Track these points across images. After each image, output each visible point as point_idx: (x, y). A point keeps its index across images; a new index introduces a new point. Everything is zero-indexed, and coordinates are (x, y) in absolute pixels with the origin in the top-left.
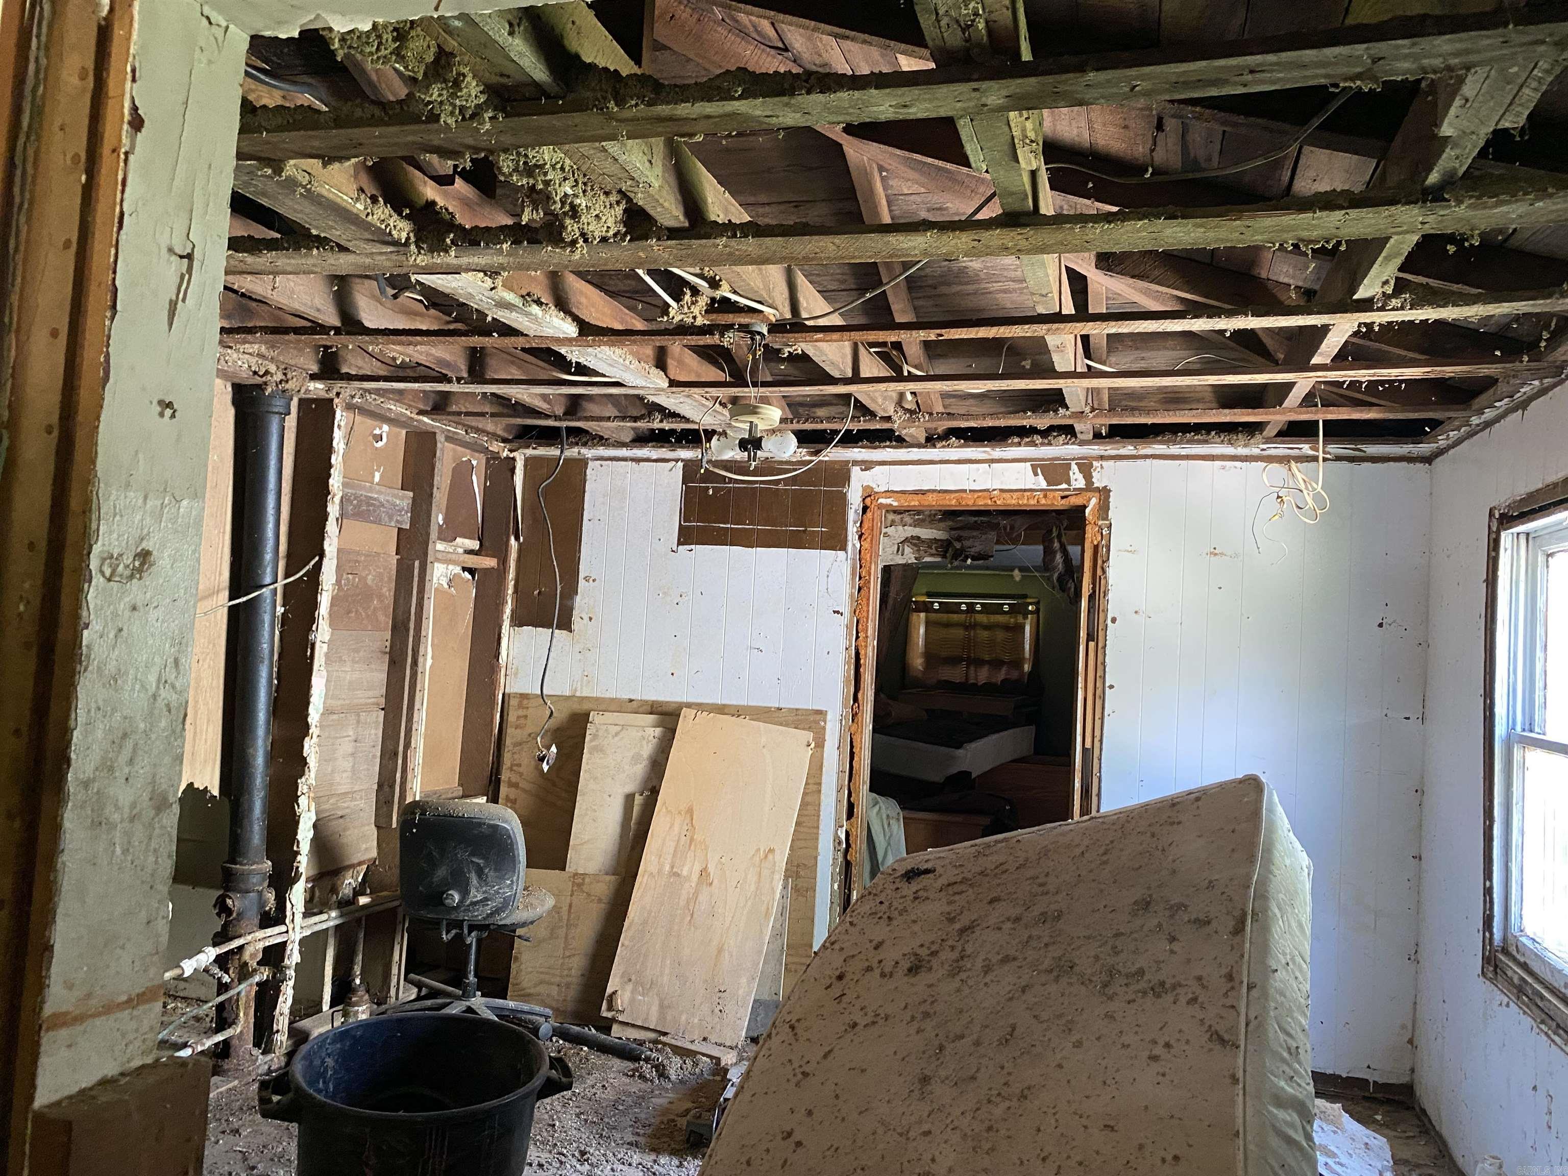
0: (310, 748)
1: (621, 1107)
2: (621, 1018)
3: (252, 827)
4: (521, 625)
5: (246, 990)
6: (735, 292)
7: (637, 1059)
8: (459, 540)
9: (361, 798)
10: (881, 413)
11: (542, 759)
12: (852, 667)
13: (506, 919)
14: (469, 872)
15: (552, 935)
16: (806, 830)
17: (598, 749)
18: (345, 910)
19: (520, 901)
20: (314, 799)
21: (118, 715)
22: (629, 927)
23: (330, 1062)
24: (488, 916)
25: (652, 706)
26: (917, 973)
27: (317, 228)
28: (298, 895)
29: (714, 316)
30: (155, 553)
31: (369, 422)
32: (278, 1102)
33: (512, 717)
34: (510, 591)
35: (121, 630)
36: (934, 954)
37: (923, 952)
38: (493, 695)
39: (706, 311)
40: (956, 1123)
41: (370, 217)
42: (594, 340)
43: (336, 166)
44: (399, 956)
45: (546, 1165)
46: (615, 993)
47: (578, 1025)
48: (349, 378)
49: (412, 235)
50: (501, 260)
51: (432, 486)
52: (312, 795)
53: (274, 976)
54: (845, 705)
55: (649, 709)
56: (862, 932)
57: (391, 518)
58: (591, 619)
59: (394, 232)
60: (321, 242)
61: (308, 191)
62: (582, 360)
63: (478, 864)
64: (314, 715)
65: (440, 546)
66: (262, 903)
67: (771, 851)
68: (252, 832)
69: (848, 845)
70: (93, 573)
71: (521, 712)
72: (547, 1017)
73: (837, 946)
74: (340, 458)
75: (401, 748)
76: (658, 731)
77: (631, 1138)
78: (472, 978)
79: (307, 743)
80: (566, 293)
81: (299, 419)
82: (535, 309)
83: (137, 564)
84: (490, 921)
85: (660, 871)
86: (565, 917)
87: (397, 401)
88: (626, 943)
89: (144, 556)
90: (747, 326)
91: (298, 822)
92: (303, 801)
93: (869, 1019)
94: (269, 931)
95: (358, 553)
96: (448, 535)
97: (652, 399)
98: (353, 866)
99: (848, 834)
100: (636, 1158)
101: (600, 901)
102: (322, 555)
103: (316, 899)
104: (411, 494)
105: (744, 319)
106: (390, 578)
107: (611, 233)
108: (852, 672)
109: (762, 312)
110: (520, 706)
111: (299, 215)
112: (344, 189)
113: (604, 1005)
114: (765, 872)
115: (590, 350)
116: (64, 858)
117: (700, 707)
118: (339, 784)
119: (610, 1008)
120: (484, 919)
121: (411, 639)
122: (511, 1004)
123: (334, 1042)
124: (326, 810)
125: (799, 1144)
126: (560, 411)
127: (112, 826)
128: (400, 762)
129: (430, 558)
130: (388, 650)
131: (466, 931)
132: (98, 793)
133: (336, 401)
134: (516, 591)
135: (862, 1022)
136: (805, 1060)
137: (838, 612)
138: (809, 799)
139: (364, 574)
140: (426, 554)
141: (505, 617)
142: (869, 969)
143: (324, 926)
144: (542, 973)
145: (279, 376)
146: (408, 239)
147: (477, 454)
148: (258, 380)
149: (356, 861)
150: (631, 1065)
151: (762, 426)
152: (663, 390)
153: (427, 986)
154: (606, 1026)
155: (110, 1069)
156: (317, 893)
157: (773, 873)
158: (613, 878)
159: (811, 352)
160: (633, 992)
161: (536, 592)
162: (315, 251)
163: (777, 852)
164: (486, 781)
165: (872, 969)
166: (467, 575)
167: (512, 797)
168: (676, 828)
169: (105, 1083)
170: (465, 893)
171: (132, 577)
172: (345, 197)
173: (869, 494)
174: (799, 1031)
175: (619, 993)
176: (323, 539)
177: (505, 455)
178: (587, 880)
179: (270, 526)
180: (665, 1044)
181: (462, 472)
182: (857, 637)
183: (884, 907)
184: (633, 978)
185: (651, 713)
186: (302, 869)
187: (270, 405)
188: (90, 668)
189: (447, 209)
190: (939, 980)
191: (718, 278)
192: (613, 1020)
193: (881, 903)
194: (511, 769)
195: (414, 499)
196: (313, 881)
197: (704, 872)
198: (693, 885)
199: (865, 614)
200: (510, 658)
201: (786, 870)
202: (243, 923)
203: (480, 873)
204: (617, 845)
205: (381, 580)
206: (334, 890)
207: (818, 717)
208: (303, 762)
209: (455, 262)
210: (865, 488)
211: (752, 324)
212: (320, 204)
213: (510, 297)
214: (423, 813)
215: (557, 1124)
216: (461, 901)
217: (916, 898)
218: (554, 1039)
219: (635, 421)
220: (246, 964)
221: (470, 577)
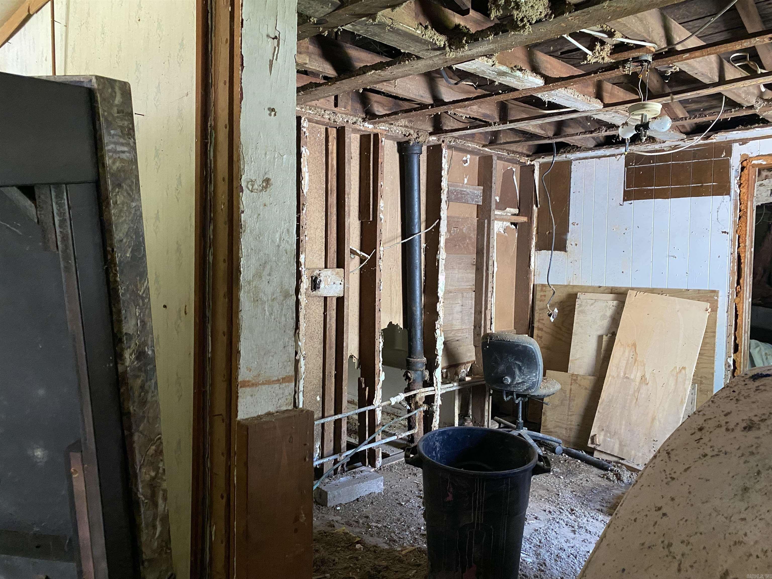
0: (440, 307)
1: (595, 492)
2: (598, 448)
3: (416, 342)
4: (540, 250)
5: (419, 414)
6: (626, 38)
7: (606, 469)
8: (508, 209)
9: (466, 332)
10: (746, 104)
11: (550, 315)
12: (736, 264)
13: (534, 392)
14: (515, 368)
15: (562, 404)
16: (706, 358)
17: (582, 312)
18: (461, 383)
19: (541, 384)
20: (443, 331)
21: (262, 253)
22: (602, 403)
23: (437, 444)
24: (525, 390)
25: (612, 290)
26: (749, 430)
27: (403, 48)
28: (438, 373)
29: (616, 56)
30: (272, 180)
31: (460, 154)
32: (412, 457)
33: (538, 296)
34: (534, 233)
35: (259, 215)
36: (763, 420)
37: (756, 419)
38: (528, 285)
39: (611, 54)
40: (763, 516)
41: (424, 36)
42: (553, 86)
43: (397, 9)
44: (488, 407)
45: (553, 512)
46: (595, 435)
47: (577, 450)
48: (447, 131)
49: (446, 42)
50: (492, 46)
51: (491, 183)
52: (442, 329)
53: (429, 409)
54: (731, 287)
55: (610, 291)
56: (718, 407)
57: (473, 200)
58: (576, 245)
59: (437, 42)
60: (409, 56)
61: (392, 28)
62: (550, 100)
63: (519, 365)
64: (441, 293)
65: (497, 212)
66: (423, 377)
67: (684, 368)
68: (416, 344)
69: (735, 368)
70: (244, 188)
71: (542, 294)
72: (559, 444)
73: (701, 413)
74: (446, 172)
75: (483, 309)
76: (615, 303)
77: (599, 507)
78: (520, 420)
79: (438, 305)
80: (538, 63)
81: (428, 156)
82: (518, 73)
83: (264, 184)
84: (526, 393)
85: (618, 376)
86: (568, 396)
87: (471, 141)
88: (601, 411)
89: (267, 181)
90: (638, 58)
91: (436, 341)
92: (438, 331)
93: (715, 453)
94: (427, 389)
95: (458, 218)
96: (502, 206)
97: (596, 117)
98: (464, 364)
99: (734, 362)
100: (601, 517)
101: (586, 389)
102: (440, 219)
103: (449, 377)
104: (482, 188)
105: (635, 54)
106: (474, 229)
107: (543, 15)
108: (736, 268)
109: (644, 46)
110: (542, 290)
111: (393, 43)
112: (410, 24)
113: (590, 441)
114: (680, 380)
115: (553, 92)
116: (241, 314)
117: (639, 290)
118: (456, 325)
119: (593, 443)
120: (523, 392)
121: (485, 258)
122: (541, 435)
123: (439, 435)
124: (450, 337)
125: (664, 515)
126: (551, 134)
127: (263, 303)
128: (483, 316)
129: (492, 218)
130: (475, 263)
131: (515, 397)
132: (255, 287)
133: (443, 144)
134: (537, 233)
135: (710, 454)
136: (673, 471)
137: (725, 232)
138: (707, 340)
139: (461, 227)
140: (490, 216)
141: (532, 246)
142: (719, 426)
143: (452, 389)
144: (558, 422)
145: (415, 136)
146: (445, 45)
147: (515, 165)
148: (406, 139)
149: (465, 361)
150: (603, 472)
151: (649, 116)
152: (600, 110)
153: (503, 423)
154: (591, 452)
155: (272, 409)
156: (449, 375)
157: (685, 380)
158: (592, 378)
159: (685, 69)
160: (605, 435)
161: (547, 233)
162: (407, 62)
163: (687, 370)
164: (527, 327)
165: (721, 426)
166: (513, 227)
167: (540, 335)
168: (627, 353)
169: (269, 414)
170: (513, 378)
171: (261, 191)
172: (411, 28)
173: (745, 159)
174: (672, 456)
175: (597, 435)
176: (440, 211)
177: (528, 163)
178: (579, 378)
179: (416, 206)
180: (622, 464)
181: (508, 175)
182: (739, 246)
183: (735, 394)
184: (605, 429)
185: (611, 293)
186: (439, 362)
187: (413, 150)
188: (246, 231)
189: (466, 27)
190: (763, 435)
191: (613, 30)
192: (594, 449)
193: (734, 391)
194: (539, 322)
195: (484, 190)
196: (447, 369)
197: (643, 377)
198: (637, 384)
199: (744, 232)
200: (536, 267)
201: (693, 379)
202: (416, 384)
203: (520, 369)
204: (594, 362)
205: (470, 230)
206: (457, 374)
207: (712, 294)
208: (437, 314)
209: (469, 53)
210: (742, 156)
211: (641, 56)
212: (400, 34)
213: (503, 68)
214: (491, 339)
215: (560, 494)
216: (512, 382)
217: (757, 390)
218: (563, 455)
219: (591, 133)
220: (417, 402)
221: (514, 227)
